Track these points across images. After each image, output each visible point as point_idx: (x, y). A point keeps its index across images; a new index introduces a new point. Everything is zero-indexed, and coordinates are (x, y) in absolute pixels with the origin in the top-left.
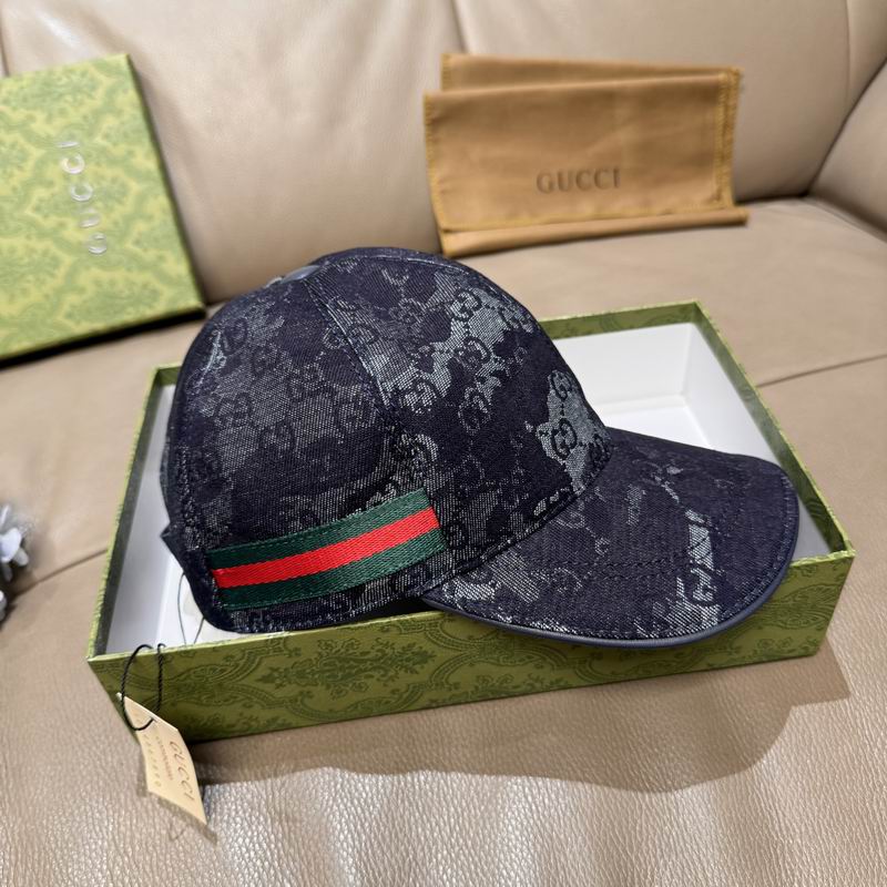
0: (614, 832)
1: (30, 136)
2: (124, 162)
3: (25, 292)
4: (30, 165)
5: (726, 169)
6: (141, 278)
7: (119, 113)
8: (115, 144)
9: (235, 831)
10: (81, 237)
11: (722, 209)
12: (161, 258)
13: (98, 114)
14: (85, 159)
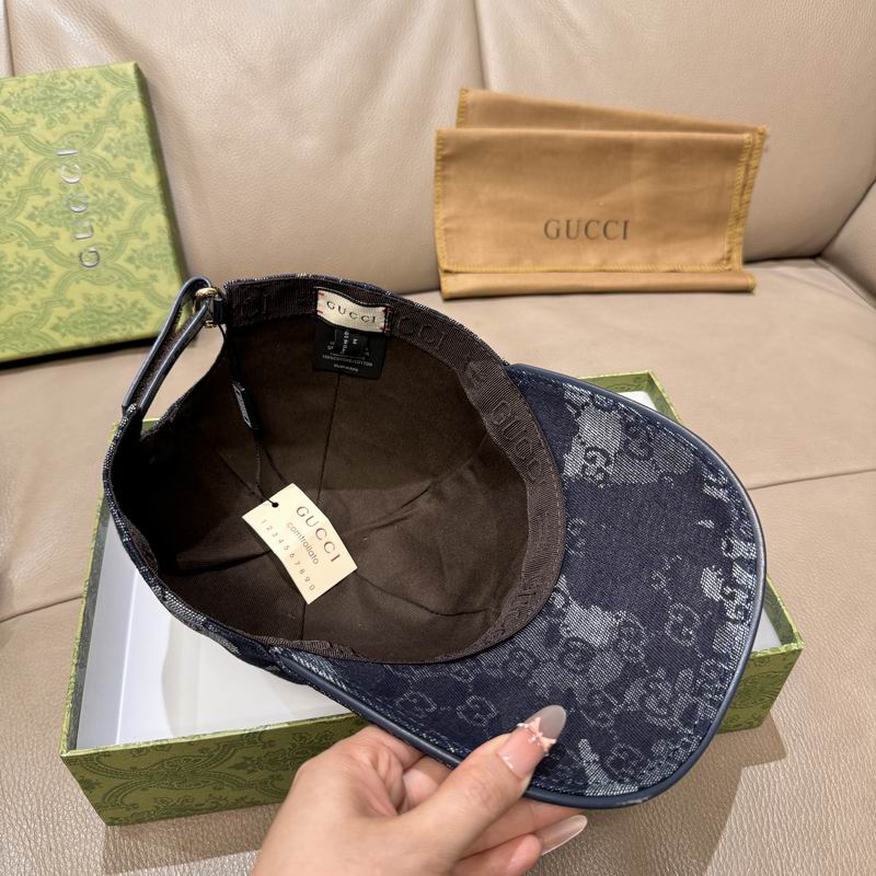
1: (29, 141)
2: (123, 176)
3: (12, 300)
4: (27, 170)
5: (739, 230)
6: (130, 296)
7: (122, 125)
8: (115, 156)
11: (730, 271)
12: (153, 278)
13: (100, 124)
14: (83, 168)
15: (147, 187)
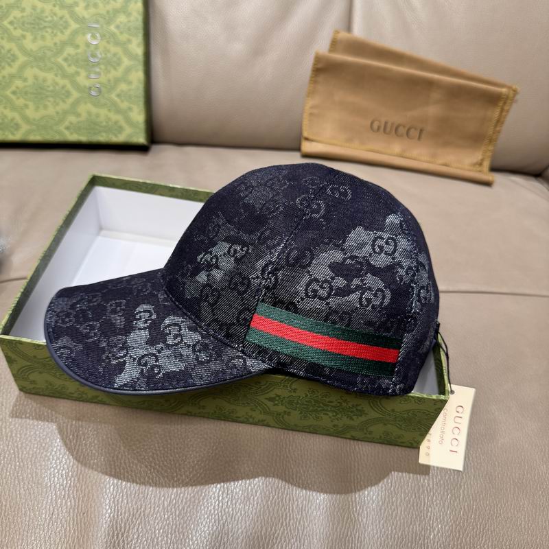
0: (261, 533)
1: (73, 15)
2: (124, 45)
3: (45, 107)
4: (68, 32)
5: (491, 148)
6: (114, 117)
7: (129, 15)
8: (121, 33)
9: (51, 464)
10: (87, 83)
11: (480, 171)
12: (130, 109)
13: (116, 12)
14: (101, 37)
15: (137, 55)
